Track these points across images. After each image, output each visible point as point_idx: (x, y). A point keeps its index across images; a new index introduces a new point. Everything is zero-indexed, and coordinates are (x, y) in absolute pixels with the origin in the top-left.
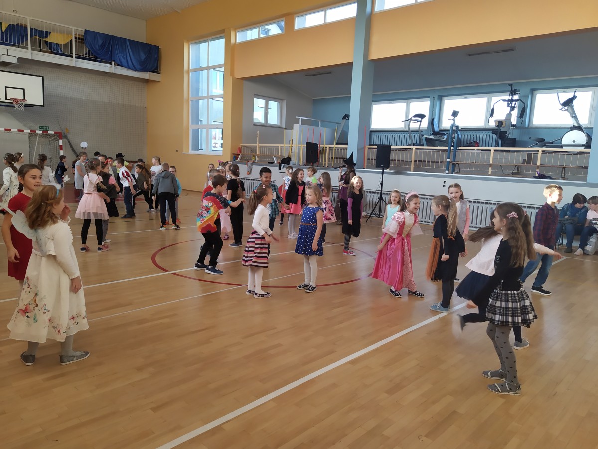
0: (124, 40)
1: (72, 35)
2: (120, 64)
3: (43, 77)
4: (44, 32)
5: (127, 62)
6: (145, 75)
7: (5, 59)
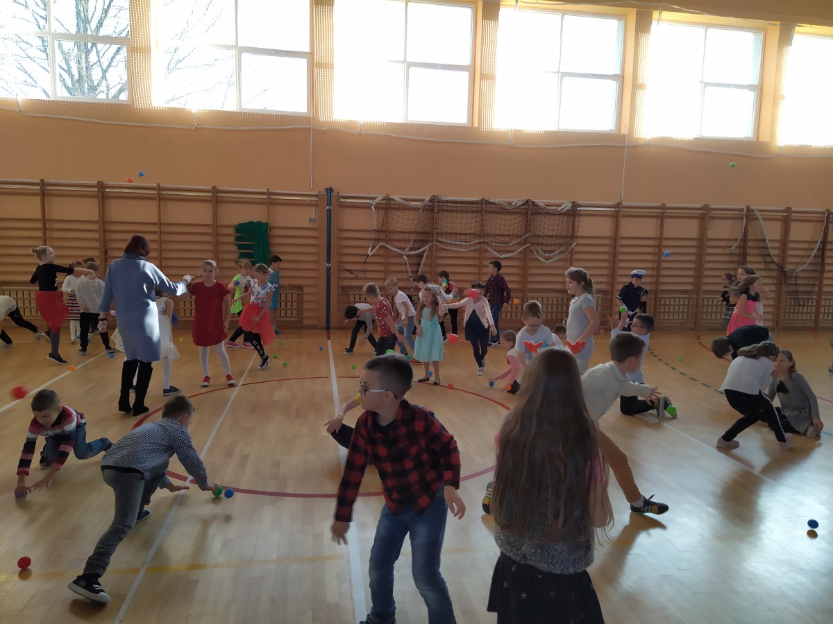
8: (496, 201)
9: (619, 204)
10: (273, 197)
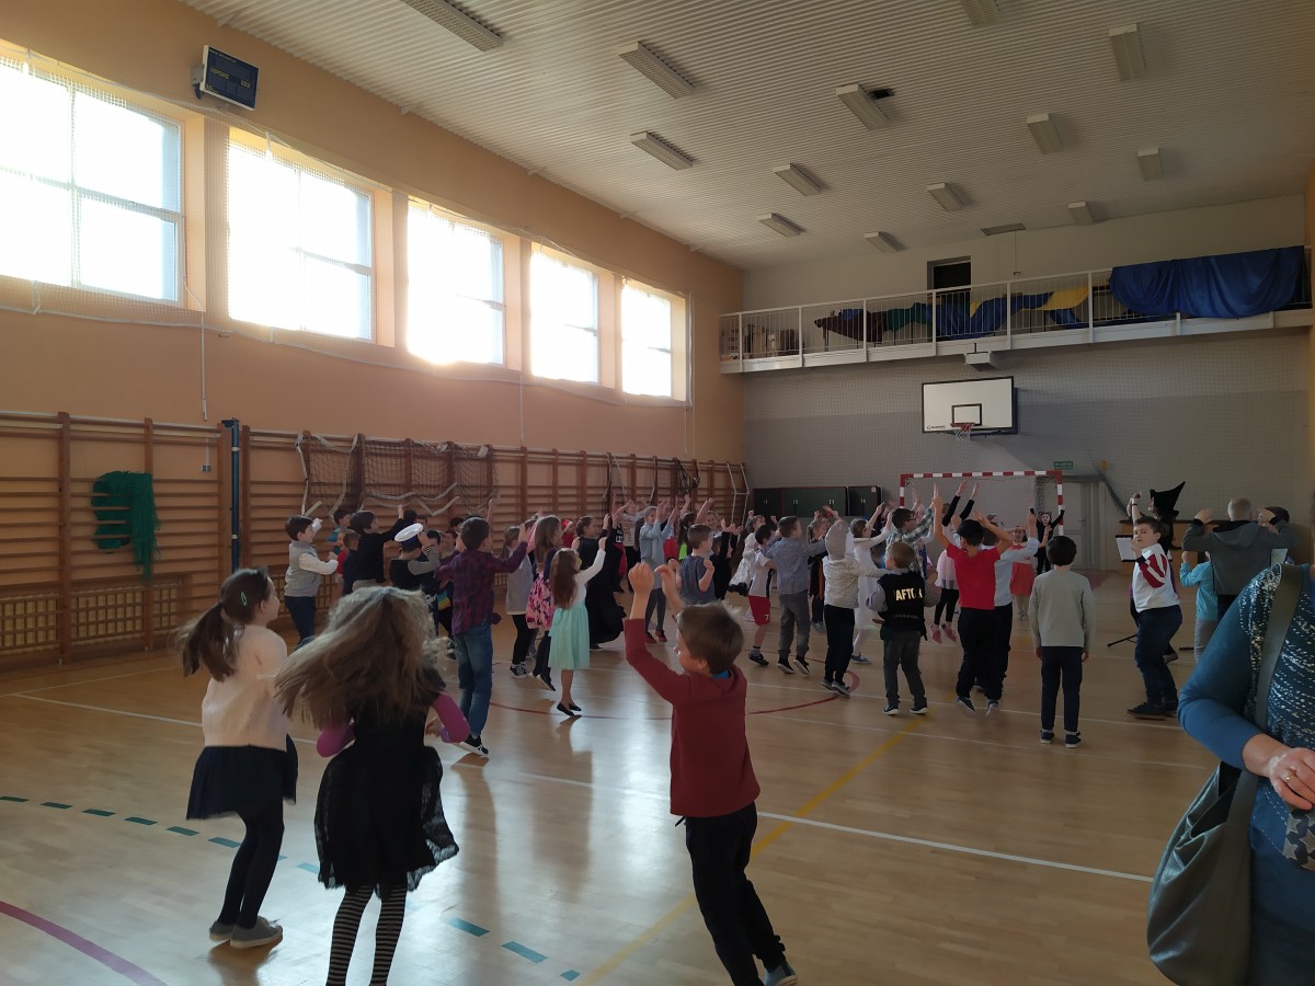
0: (1206, 259)
1: (1087, 286)
2: (1194, 314)
3: (1012, 378)
4: (1039, 296)
5: (1212, 305)
6: (1265, 322)
7: (971, 360)
8: (423, 442)
9: (523, 450)
10: (156, 432)
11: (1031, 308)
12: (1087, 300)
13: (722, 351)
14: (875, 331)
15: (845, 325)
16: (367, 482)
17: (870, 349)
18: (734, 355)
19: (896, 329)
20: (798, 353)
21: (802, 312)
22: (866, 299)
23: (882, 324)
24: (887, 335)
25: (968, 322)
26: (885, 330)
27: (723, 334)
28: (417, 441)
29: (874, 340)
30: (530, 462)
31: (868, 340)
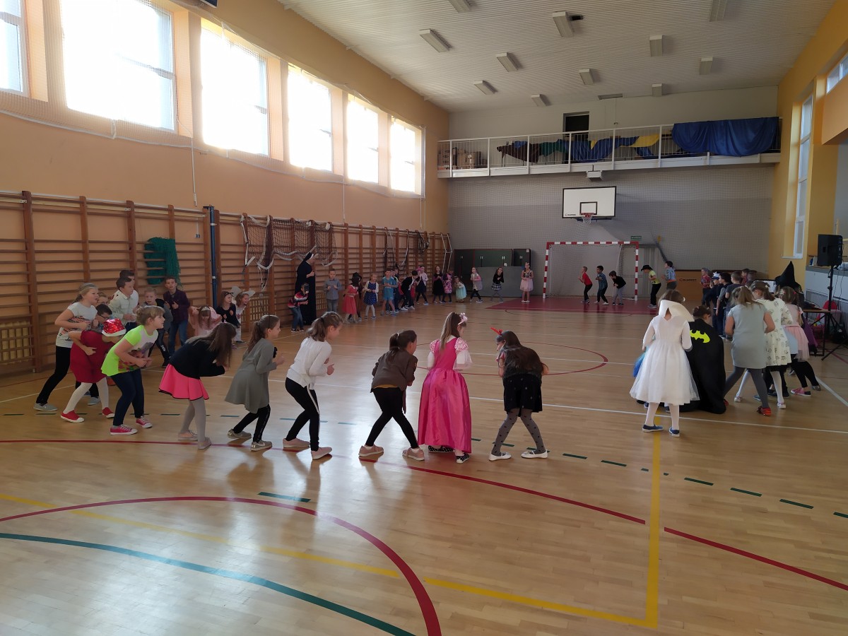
0: (726, 122)
1: (658, 134)
2: (716, 152)
3: (615, 187)
4: (631, 138)
5: (728, 148)
6: (755, 159)
7: (591, 175)
8: (299, 220)
9: (346, 225)
10: (176, 214)
11: (626, 145)
12: (658, 142)
13: (438, 164)
14: (534, 155)
15: (515, 151)
16: (275, 244)
17: (531, 167)
18: (446, 166)
19: (547, 155)
20: (486, 167)
21: (489, 141)
22: (529, 136)
23: (538, 152)
24: (541, 158)
25: (589, 153)
26: (540, 155)
27: (439, 153)
28: (297, 220)
29: (534, 162)
30: (350, 233)
31: (530, 161)
